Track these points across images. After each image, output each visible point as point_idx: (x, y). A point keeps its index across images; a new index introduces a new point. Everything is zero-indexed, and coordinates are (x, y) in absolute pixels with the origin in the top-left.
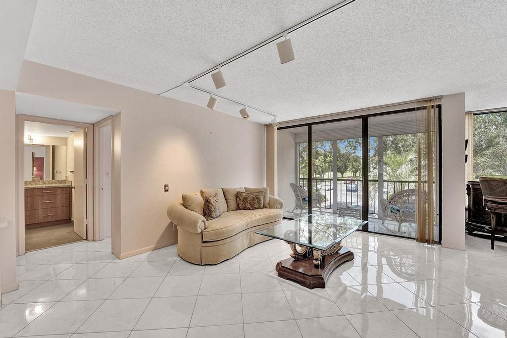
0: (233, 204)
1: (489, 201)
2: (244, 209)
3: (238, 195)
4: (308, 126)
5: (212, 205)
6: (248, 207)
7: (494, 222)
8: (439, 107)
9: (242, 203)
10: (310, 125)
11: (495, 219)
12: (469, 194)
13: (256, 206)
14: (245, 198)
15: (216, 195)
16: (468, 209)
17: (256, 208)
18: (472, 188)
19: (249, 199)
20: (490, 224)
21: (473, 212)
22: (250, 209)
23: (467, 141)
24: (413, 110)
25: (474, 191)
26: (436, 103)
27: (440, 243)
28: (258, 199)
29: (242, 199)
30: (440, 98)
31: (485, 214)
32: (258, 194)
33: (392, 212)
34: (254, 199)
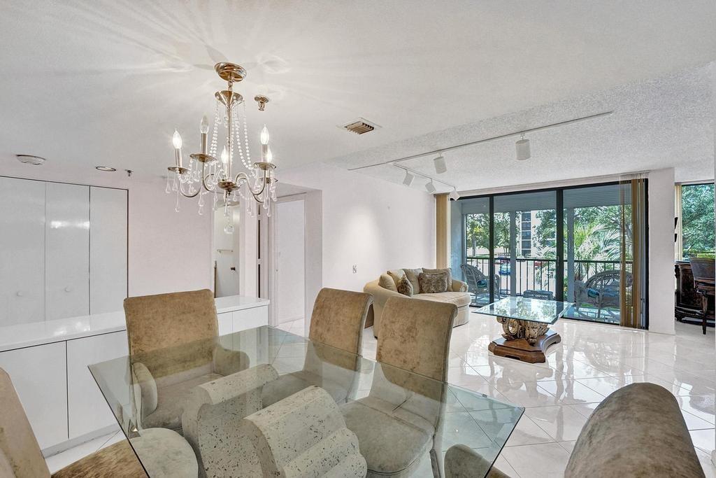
1: (700, 282)
2: (428, 292)
3: (420, 278)
4: (489, 198)
6: (432, 289)
7: (706, 305)
8: (646, 181)
9: (426, 285)
10: (492, 196)
11: (706, 301)
12: (677, 276)
13: (440, 289)
14: (428, 280)
16: (677, 293)
17: (440, 292)
18: (681, 270)
19: (433, 281)
20: (701, 308)
21: (682, 297)
22: (434, 292)
23: (676, 219)
24: (617, 183)
25: (683, 273)
26: (643, 177)
27: (647, 328)
28: (443, 281)
29: (425, 281)
30: (648, 172)
31: (696, 298)
32: (442, 275)
33: (589, 296)
34: (438, 282)
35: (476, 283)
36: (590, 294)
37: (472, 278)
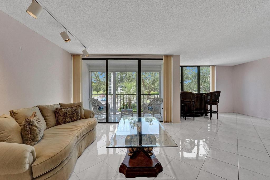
0: (52, 120)
2: (65, 122)
3: (56, 112)
5: (36, 127)
6: (68, 120)
9: (62, 118)
10: (107, 60)
13: (75, 118)
14: (64, 113)
15: (34, 115)
17: (75, 120)
19: (69, 113)
22: (69, 122)
29: (62, 114)
32: (76, 108)
33: (149, 110)
34: (72, 113)
35: (98, 108)
36: (149, 109)
37: (95, 106)
